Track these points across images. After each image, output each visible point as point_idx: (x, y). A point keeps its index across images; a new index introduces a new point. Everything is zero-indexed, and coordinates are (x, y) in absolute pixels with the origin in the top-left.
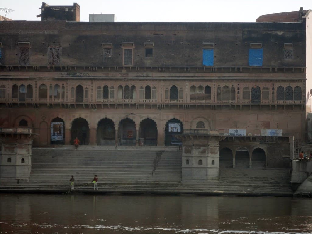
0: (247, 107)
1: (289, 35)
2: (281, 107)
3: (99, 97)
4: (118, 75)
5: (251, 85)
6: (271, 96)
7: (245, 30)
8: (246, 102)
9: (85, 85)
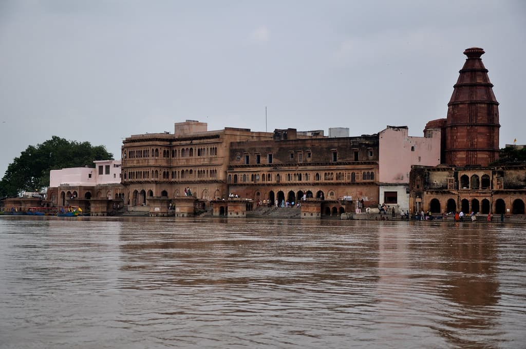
0: (349, 184)
1: (371, 143)
2: (365, 184)
3: (286, 180)
4: (294, 168)
5: (351, 172)
6: (360, 177)
7: (352, 141)
8: (349, 181)
9: (280, 173)
